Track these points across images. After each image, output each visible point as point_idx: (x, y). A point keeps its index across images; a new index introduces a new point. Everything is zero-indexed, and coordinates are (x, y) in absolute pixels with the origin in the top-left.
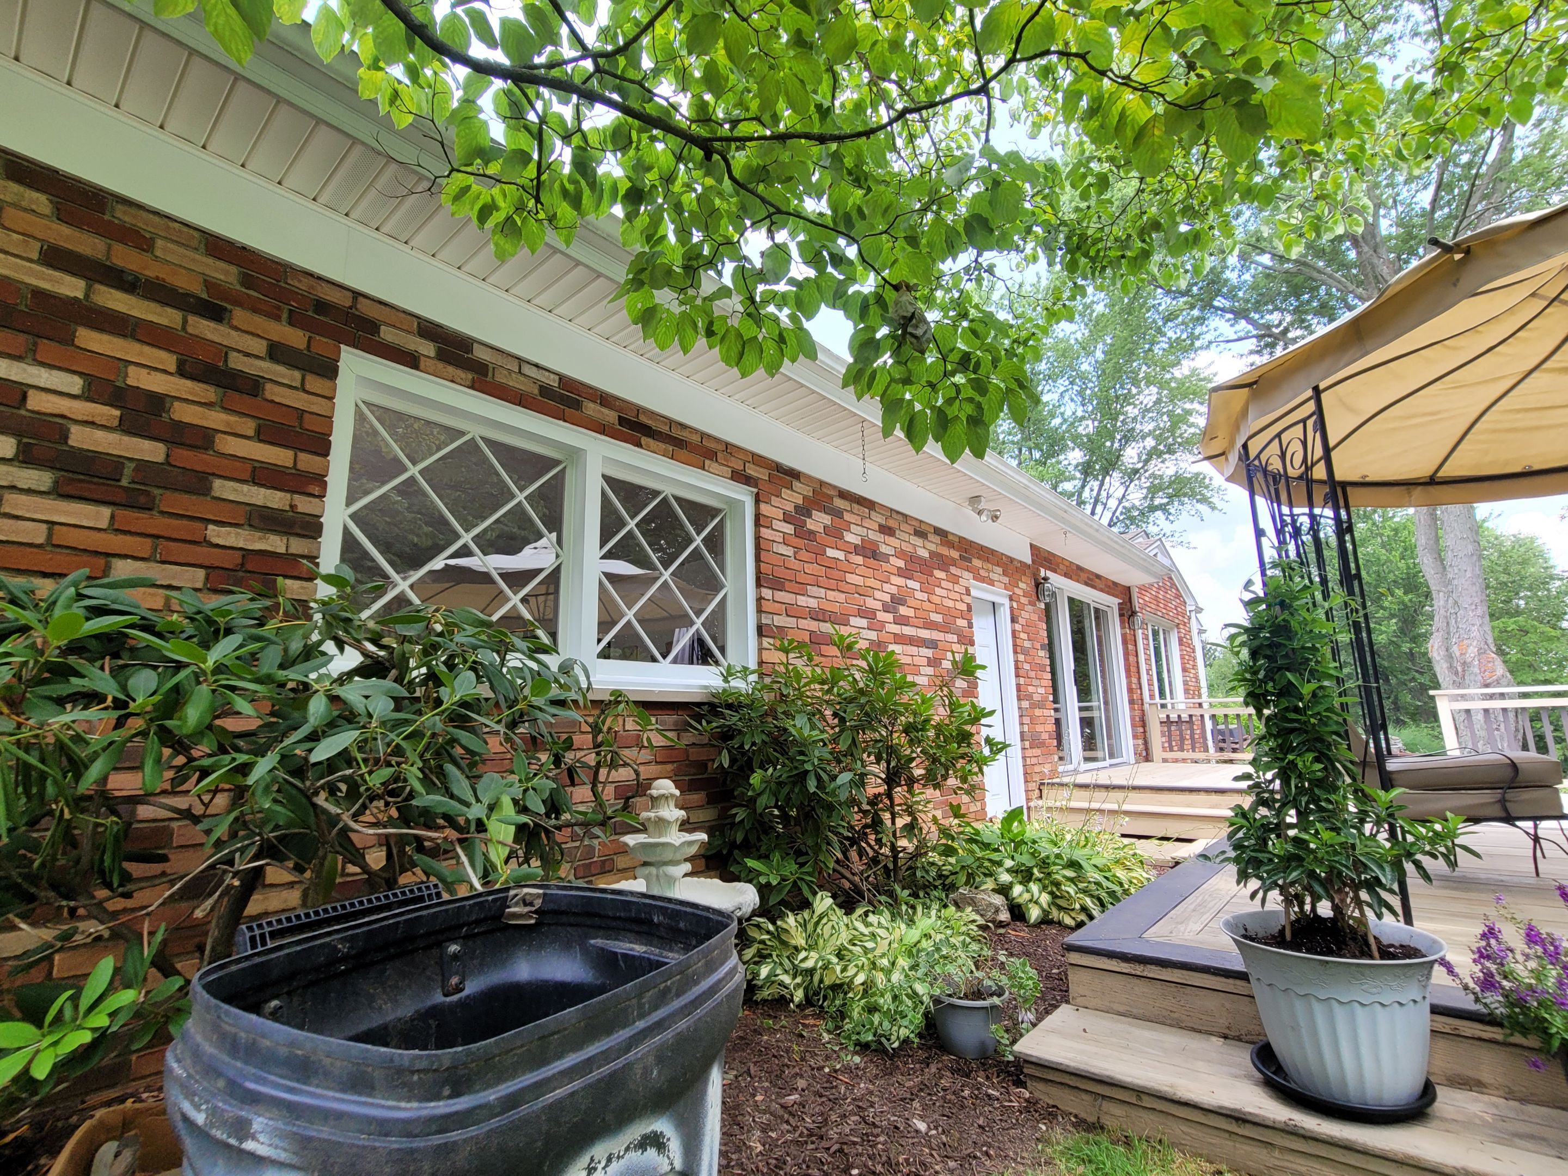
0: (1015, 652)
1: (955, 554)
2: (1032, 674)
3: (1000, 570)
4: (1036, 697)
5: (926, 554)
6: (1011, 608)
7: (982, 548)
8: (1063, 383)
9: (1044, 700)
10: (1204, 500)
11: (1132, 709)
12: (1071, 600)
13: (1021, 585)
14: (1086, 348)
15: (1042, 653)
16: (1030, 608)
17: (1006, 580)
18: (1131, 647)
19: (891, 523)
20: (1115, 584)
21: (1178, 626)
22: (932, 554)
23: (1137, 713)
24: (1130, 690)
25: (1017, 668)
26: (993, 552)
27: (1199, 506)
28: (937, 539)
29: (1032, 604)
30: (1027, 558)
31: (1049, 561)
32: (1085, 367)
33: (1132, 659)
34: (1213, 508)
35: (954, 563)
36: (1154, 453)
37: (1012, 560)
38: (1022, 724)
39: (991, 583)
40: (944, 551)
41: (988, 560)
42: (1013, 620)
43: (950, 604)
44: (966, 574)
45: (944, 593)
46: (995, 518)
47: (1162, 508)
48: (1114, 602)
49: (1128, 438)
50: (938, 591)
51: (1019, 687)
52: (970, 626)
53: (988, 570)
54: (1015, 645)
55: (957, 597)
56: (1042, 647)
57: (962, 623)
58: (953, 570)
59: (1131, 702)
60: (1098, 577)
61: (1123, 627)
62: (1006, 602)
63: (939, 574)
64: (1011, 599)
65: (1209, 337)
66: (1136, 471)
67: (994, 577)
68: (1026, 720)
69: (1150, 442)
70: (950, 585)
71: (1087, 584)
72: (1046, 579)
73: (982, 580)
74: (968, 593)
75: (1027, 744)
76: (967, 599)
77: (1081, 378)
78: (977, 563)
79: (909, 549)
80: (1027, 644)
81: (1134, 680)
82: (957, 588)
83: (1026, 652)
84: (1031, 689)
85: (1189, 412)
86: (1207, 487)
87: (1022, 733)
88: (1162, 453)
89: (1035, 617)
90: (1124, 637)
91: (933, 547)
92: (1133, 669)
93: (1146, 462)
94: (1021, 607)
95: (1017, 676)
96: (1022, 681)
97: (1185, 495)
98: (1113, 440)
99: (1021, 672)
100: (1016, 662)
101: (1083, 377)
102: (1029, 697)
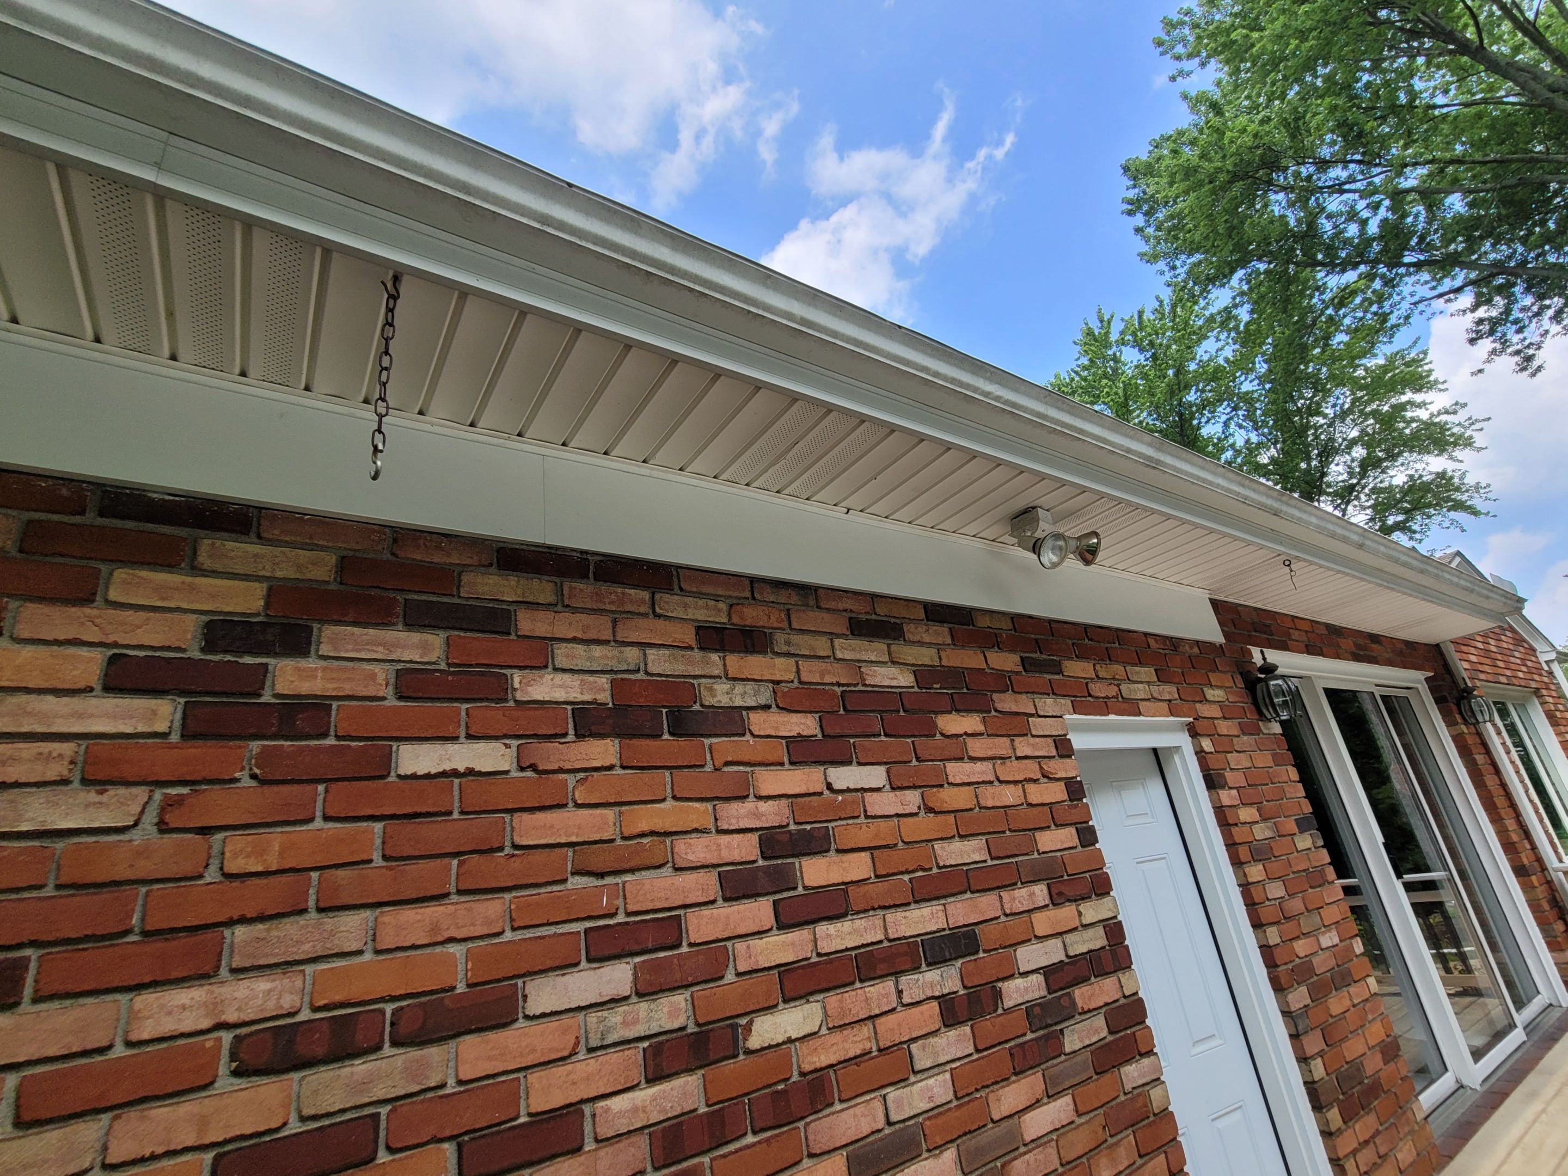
0: (1237, 863)
1: (1006, 661)
2: (1296, 905)
3: (1147, 673)
4: (1322, 964)
5: (903, 679)
6: (1200, 754)
7: (1087, 630)
8: (1223, 410)
9: (1342, 954)
10: (1459, 506)
11: (1527, 888)
12: (1330, 693)
13: (1211, 694)
14: (1243, 364)
15: (1305, 841)
16: (1246, 741)
17: (1169, 691)
18: (1480, 759)
19: (753, 616)
20: (1411, 645)
21: (1537, 692)
22: (923, 675)
23: (1541, 892)
24: (1509, 848)
25: (1251, 904)
26: (1120, 635)
27: (1452, 514)
28: (940, 633)
29: (1245, 730)
30: (1212, 632)
31: (1266, 629)
32: (1246, 387)
33: (1491, 781)
34: (1475, 512)
35: (1004, 682)
36: (1368, 464)
37: (1174, 643)
38: (1303, 1060)
39: (1132, 707)
40: (969, 659)
41: (1109, 657)
42: (1213, 782)
43: (1010, 796)
44: (1048, 704)
45: (981, 771)
46: (1088, 554)
47: (1398, 527)
48: (1415, 678)
49: (1328, 452)
50: (957, 771)
51: (1266, 951)
52: (1088, 836)
53: (1115, 681)
54: (1231, 845)
55: (1032, 770)
56: (1302, 825)
57: (1062, 838)
58: (1006, 702)
59: (1520, 871)
60: (1375, 638)
61: (1450, 723)
62: (1184, 741)
63: (953, 723)
64: (1194, 733)
65: (1405, 305)
66: (1352, 488)
67: (1138, 691)
68: (1313, 1043)
69: (1359, 452)
70: (1001, 746)
71: (1357, 658)
72: (1269, 669)
73: (1103, 706)
74: (1063, 747)
75: (1334, 1115)
76: (1064, 768)
77: (1246, 402)
78: (1077, 669)
79: (834, 675)
80: (1262, 832)
81: (1511, 824)
82: (1024, 747)
83: (1261, 853)
84: (1301, 947)
85: (1402, 407)
86: (1458, 489)
87: (1311, 1087)
88: (1381, 460)
89: (1264, 759)
90: (1460, 742)
91: (926, 656)
92: (1500, 802)
93: (1363, 474)
94: (1225, 746)
95: (1257, 925)
96: (1273, 937)
97: (1429, 505)
98: (1308, 459)
99: (1266, 913)
100: (1246, 887)
101: (1248, 399)
102: (1304, 971)
